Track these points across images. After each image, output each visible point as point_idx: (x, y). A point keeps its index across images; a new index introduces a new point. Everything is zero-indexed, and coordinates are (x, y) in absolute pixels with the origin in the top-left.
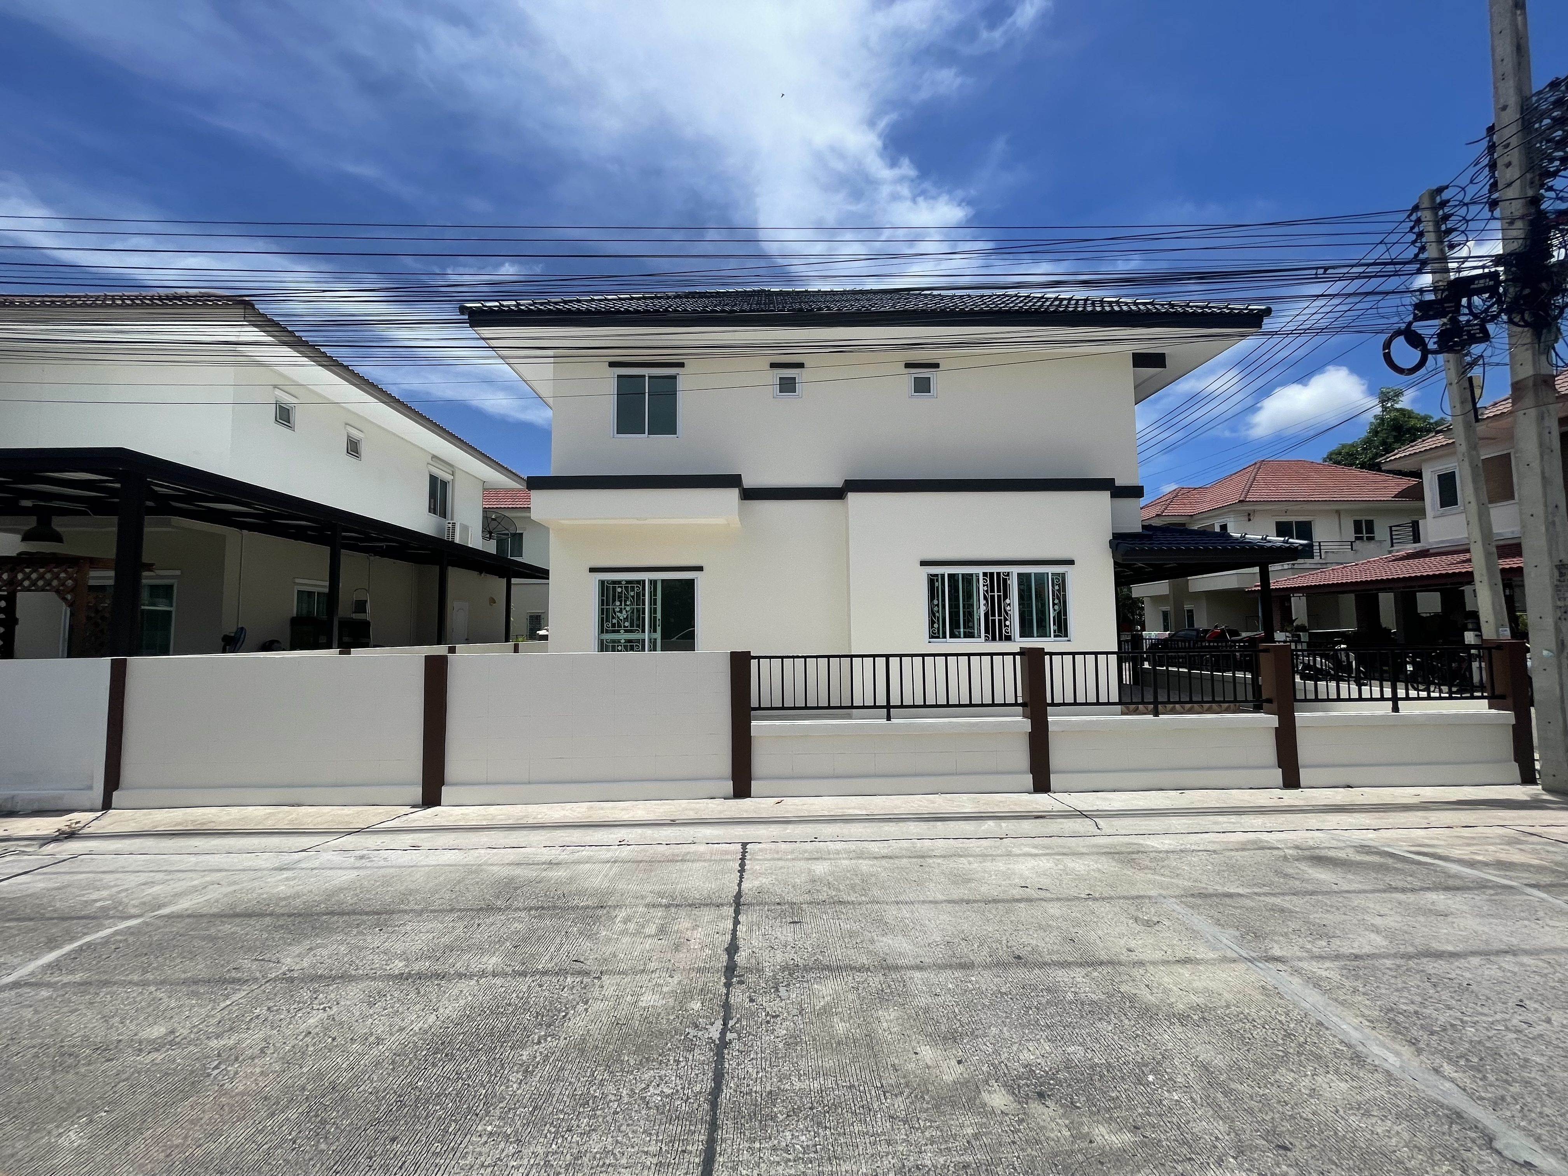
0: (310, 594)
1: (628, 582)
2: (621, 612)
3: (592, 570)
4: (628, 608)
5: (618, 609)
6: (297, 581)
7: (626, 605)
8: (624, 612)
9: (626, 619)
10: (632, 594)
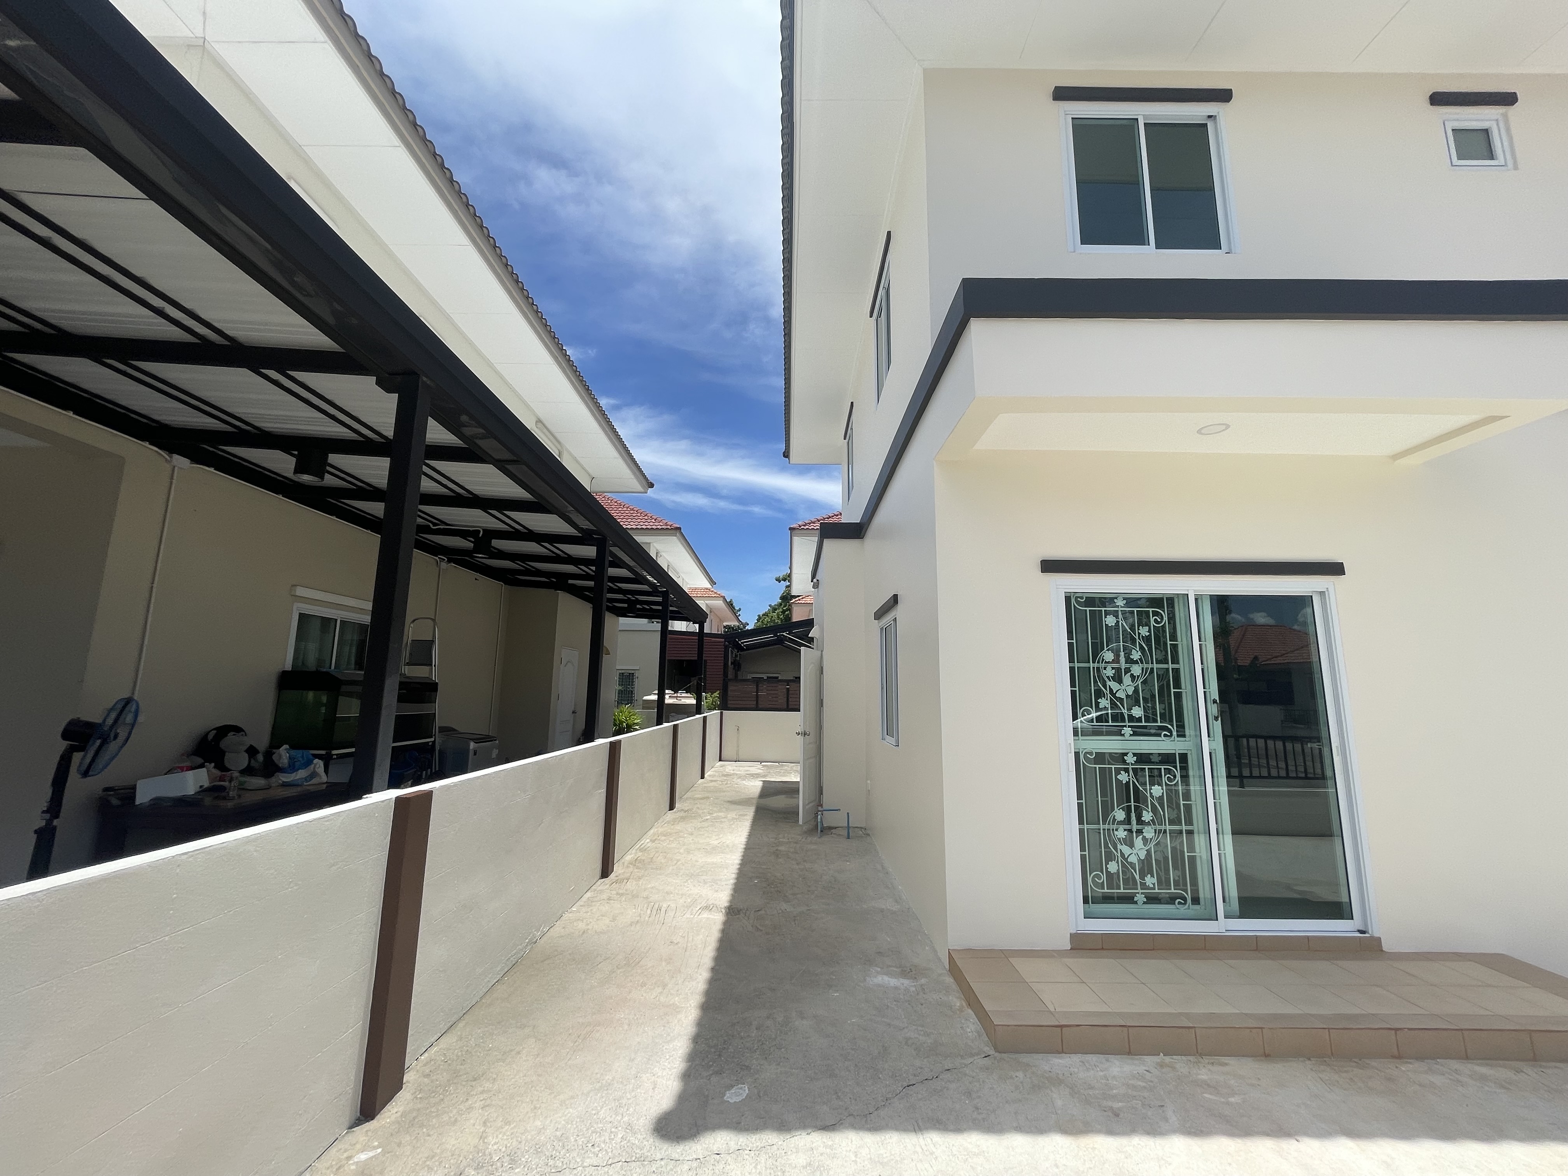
0: (326, 623)
1: (1132, 601)
2: (1118, 678)
3: (1050, 566)
4: (1136, 670)
5: (1110, 672)
6: (300, 591)
7: (1129, 661)
8: (1127, 679)
9: (1134, 699)
10: (1144, 631)
